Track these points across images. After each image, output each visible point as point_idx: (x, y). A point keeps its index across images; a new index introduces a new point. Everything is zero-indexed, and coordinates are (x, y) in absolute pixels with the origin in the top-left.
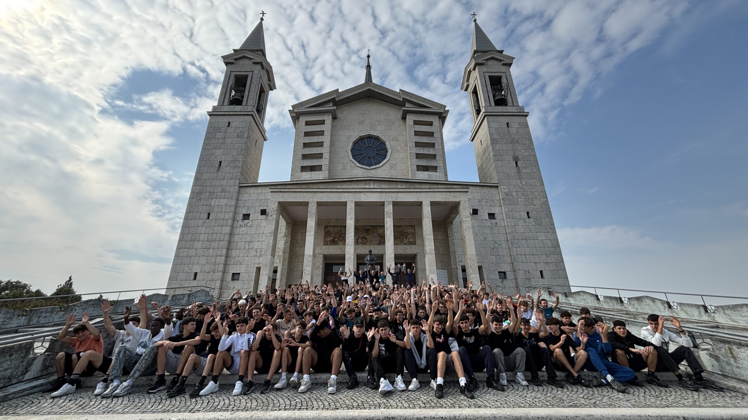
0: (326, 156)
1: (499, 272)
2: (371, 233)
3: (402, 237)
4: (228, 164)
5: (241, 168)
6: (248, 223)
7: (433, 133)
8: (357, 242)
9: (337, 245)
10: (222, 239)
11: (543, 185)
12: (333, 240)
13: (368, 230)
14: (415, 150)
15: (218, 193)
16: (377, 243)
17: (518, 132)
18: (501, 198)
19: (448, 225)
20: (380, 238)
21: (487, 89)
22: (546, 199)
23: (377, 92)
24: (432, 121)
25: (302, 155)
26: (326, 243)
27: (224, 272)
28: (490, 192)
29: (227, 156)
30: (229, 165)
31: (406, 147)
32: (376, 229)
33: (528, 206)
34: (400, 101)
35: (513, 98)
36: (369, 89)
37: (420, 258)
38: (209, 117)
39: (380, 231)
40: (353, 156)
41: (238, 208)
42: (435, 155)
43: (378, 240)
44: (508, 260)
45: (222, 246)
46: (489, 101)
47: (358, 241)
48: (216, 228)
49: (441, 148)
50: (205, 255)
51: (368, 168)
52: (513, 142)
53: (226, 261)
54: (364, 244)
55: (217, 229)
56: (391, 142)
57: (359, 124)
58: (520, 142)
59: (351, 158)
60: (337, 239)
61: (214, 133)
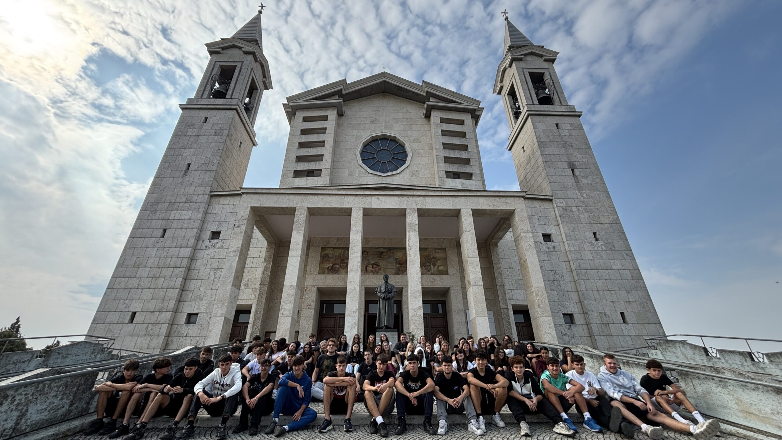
0: (328, 158)
1: (564, 314)
2: (386, 257)
3: (428, 264)
4: (198, 167)
5: (215, 172)
6: (217, 243)
7: (465, 133)
8: (365, 270)
9: (338, 274)
10: (178, 265)
11: (610, 198)
12: (332, 267)
13: (382, 253)
14: (443, 152)
15: (181, 203)
16: (394, 272)
17: (571, 135)
18: (557, 214)
19: (492, 247)
20: (398, 265)
21: (528, 86)
22: (616, 217)
23: (394, 85)
24: (463, 119)
25: (297, 157)
26: (322, 272)
27: (176, 311)
28: (542, 207)
29: (198, 157)
30: (199, 169)
31: (431, 151)
32: (393, 253)
33: (594, 225)
34: (422, 95)
35: (560, 96)
36: (384, 81)
37: (454, 293)
38: (181, 111)
39: (399, 255)
40: (363, 160)
41: (206, 224)
42: (469, 160)
43: (395, 267)
44: (574, 297)
45: (176, 275)
46: (532, 100)
47: (368, 268)
48: (171, 250)
49: (476, 151)
50: (152, 287)
51: (382, 174)
52: (566, 145)
53: (181, 295)
54: (375, 272)
55: (174, 251)
56: (411, 144)
57: (372, 122)
58: (574, 146)
59: (360, 162)
60: (337, 266)
61: (185, 130)
